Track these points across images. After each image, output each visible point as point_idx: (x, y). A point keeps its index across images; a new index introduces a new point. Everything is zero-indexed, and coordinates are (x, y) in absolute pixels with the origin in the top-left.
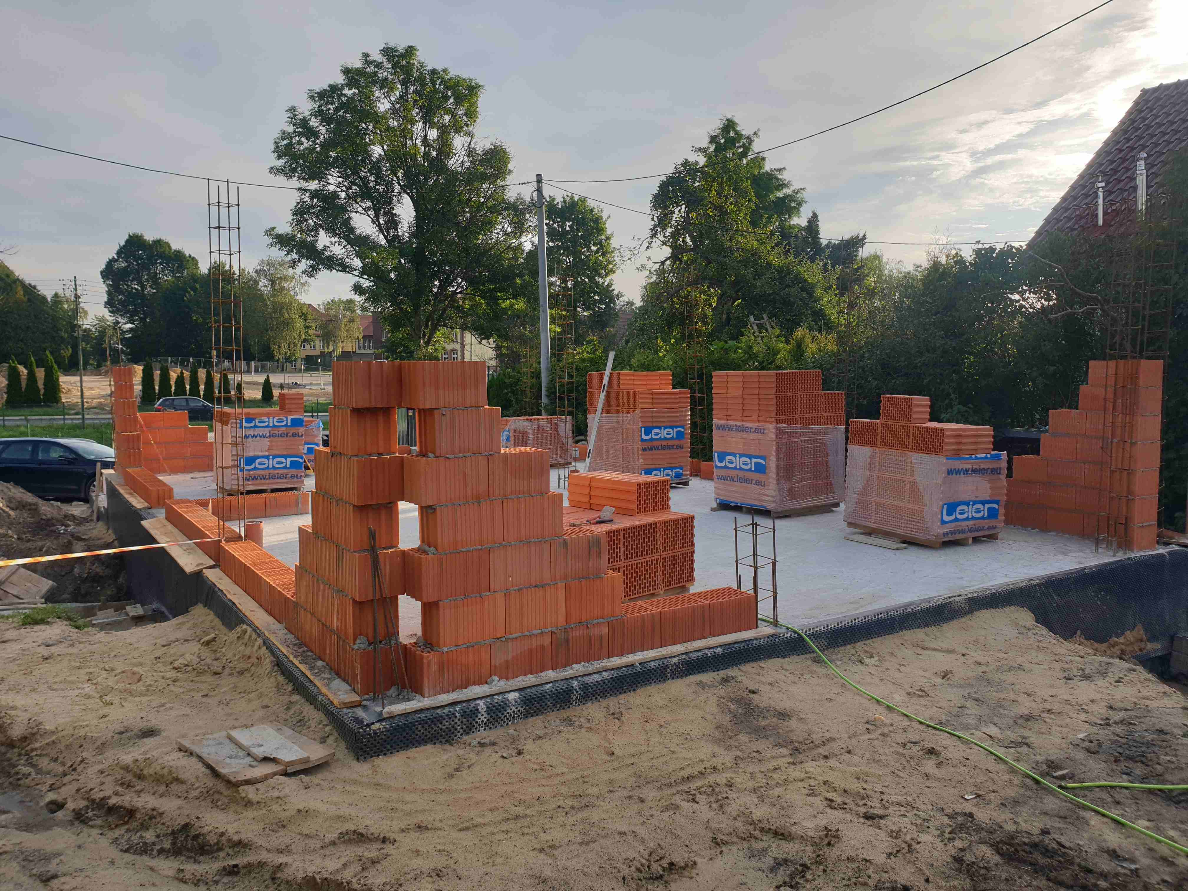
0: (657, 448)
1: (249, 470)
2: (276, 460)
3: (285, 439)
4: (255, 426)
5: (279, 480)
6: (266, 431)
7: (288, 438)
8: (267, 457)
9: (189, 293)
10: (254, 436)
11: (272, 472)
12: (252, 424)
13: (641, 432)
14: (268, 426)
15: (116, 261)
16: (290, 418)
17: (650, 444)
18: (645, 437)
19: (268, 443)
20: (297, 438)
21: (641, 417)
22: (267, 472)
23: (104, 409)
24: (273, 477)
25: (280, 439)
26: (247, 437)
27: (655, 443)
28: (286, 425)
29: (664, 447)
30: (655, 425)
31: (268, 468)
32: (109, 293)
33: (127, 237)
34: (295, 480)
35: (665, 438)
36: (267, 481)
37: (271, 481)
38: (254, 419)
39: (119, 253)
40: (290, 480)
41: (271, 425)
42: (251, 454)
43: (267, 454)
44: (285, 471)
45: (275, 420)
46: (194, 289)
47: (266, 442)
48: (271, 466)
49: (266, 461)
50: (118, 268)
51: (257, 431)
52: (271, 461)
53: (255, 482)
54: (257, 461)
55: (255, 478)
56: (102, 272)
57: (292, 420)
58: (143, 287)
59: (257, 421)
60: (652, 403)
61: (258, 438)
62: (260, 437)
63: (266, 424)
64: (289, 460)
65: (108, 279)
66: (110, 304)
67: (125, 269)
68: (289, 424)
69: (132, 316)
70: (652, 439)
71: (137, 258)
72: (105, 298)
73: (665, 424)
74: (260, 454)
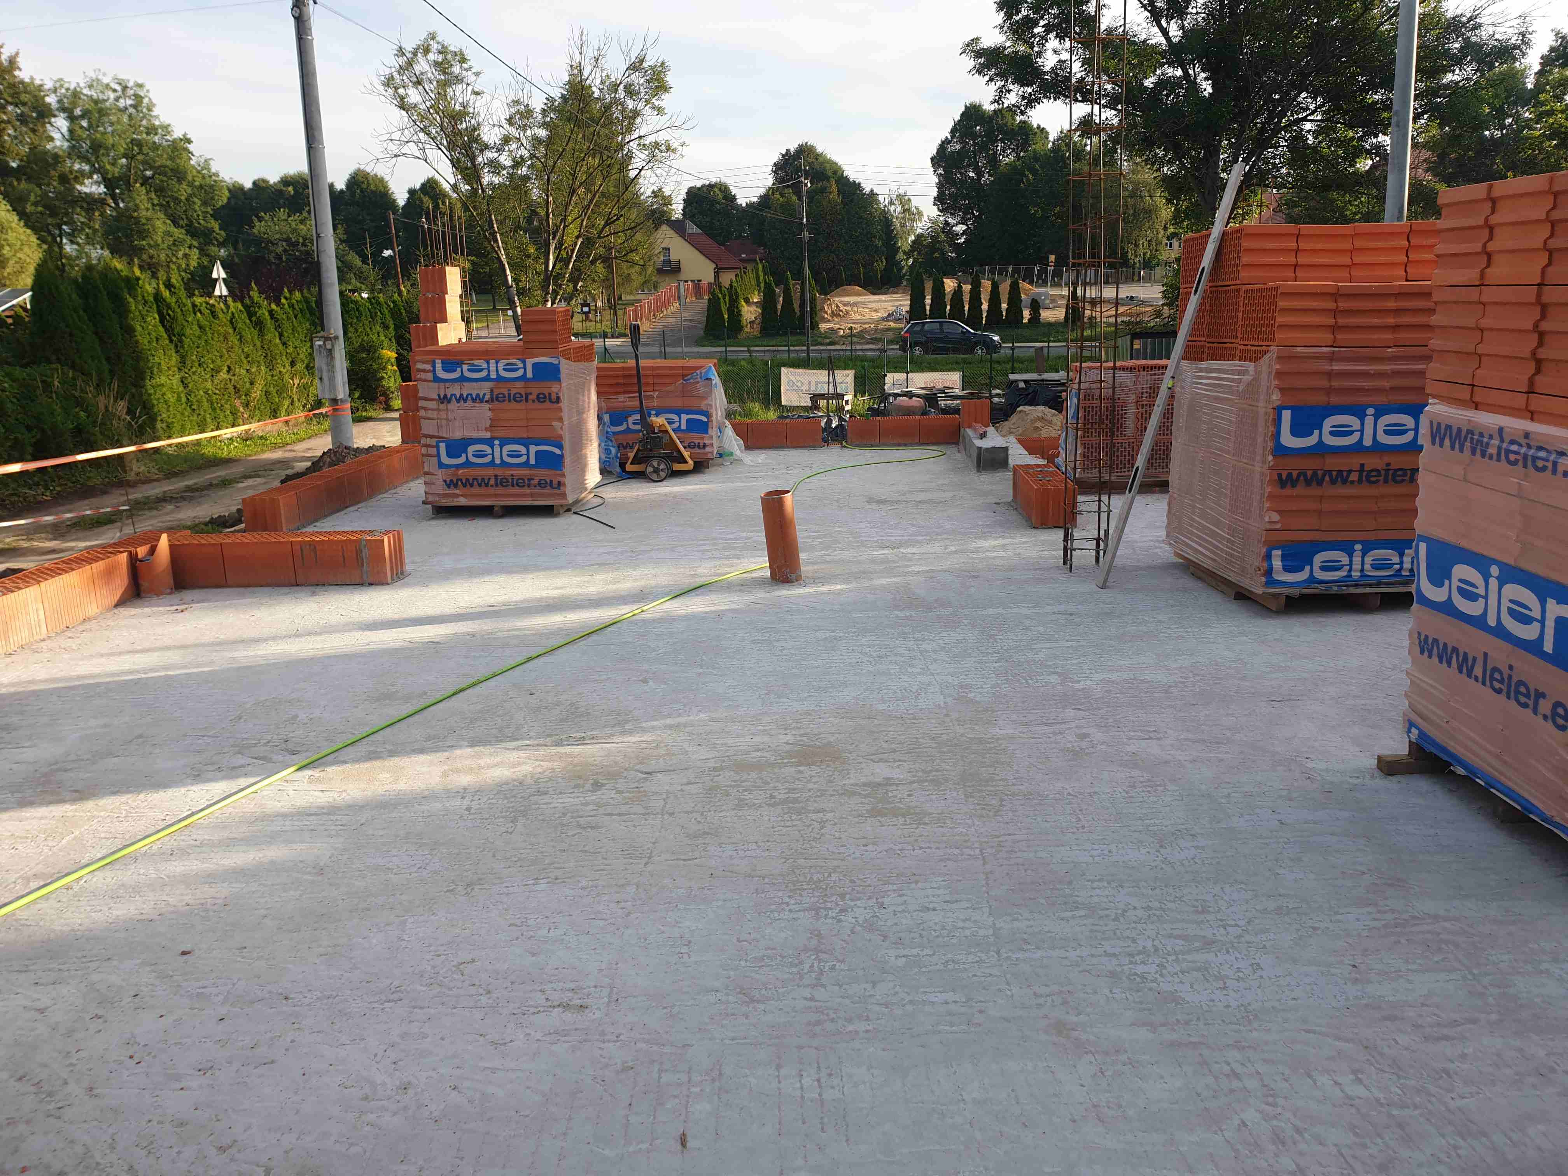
0: (1341, 477)
1: (458, 467)
2: (507, 448)
3: (522, 406)
4: (463, 379)
5: (516, 490)
6: (484, 389)
7: (530, 405)
8: (489, 442)
9: (1027, 177)
10: (462, 399)
11: (499, 472)
12: (456, 375)
13: (1278, 422)
14: (487, 379)
15: (950, 142)
16: (530, 362)
17: (1310, 465)
18: (1288, 440)
19: (489, 414)
20: (547, 404)
21: (1279, 374)
22: (490, 472)
23: (864, 338)
24: (502, 482)
25: (514, 405)
26: (445, 399)
27: (1333, 463)
28: (523, 377)
29: (1368, 477)
30: (1335, 400)
31: (492, 463)
32: (940, 186)
33: (963, 109)
34: (547, 491)
35: (1378, 448)
36: (491, 491)
37: (500, 490)
38: (460, 364)
39: (953, 131)
40: (538, 490)
41: (493, 375)
42: (458, 435)
43: (488, 435)
44: (525, 472)
45: (501, 365)
46: (1034, 172)
47: (484, 412)
48: (498, 461)
49: (488, 450)
50: (952, 152)
51: (469, 389)
52: (497, 449)
53: (469, 490)
54: (471, 449)
55: (468, 483)
56: (932, 159)
57: (535, 366)
58: (980, 175)
59: (465, 367)
60: (1334, 329)
61: (469, 403)
62: (474, 400)
63: (484, 374)
64: (533, 449)
65: (940, 166)
66: (939, 199)
67: (959, 152)
68: (530, 375)
69: (965, 214)
70: (1321, 449)
71: (974, 136)
72: (934, 192)
73: (1382, 399)
74: (475, 435)
